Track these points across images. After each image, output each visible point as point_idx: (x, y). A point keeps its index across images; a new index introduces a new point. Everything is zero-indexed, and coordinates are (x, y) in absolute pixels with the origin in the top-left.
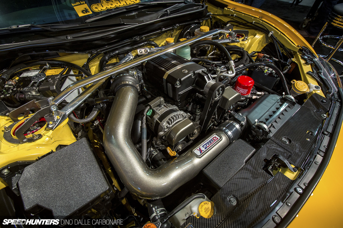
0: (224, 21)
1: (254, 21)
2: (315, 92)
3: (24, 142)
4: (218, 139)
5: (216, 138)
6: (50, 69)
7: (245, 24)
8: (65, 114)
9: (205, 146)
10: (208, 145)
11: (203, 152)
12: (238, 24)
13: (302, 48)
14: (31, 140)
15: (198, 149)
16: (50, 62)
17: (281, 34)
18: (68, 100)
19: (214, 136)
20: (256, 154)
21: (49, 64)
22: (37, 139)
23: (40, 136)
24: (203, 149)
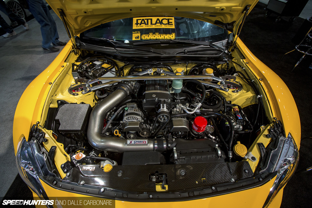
0: (236, 69)
1: (253, 80)
2: (248, 161)
3: (71, 94)
4: (146, 143)
5: (145, 142)
6: (106, 63)
7: (247, 79)
8: (91, 90)
9: (136, 142)
10: (137, 142)
11: (131, 143)
12: (243, 77)
13: (276, 121)
14: (74, 95)
15: (131, 141)
16: (108, 60)
17: (267, 101)
18: (103, 82)
19: (146, 141)
20: (158, 165)
21: (107, 60)
22: (75, 95)
23: (78, 94)
24: (133, 142)
